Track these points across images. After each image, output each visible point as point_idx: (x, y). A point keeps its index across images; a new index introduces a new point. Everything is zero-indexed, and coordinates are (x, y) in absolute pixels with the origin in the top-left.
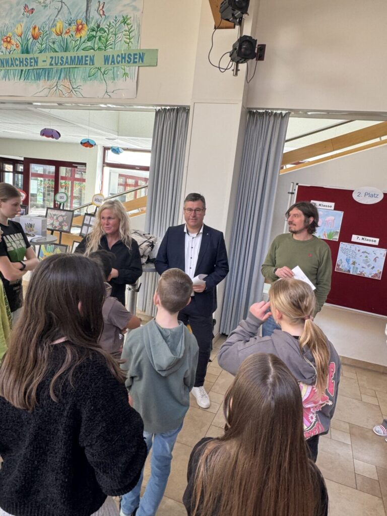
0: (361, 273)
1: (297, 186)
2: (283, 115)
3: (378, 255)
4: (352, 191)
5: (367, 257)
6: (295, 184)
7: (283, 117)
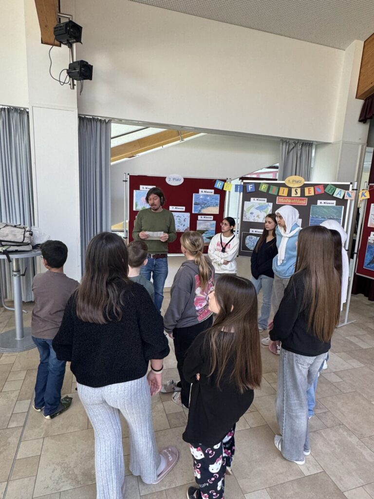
0: (178, 230)
1: (129, 176)
2: (107, 121)
3: (186, 217)
4: (165, 178)
5: (179, 219)
6: (127, 175)
7: (106, 123)
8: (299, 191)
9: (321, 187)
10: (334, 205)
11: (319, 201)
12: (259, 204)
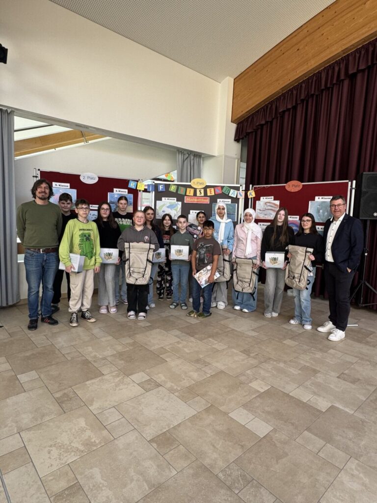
4: (79, 176)
6: (37, 170)
7: (8, 114)
8: (202, 191)
9: (220, 188)
10: (230, 203)
11: (218, 200)
12: (170, 203)
